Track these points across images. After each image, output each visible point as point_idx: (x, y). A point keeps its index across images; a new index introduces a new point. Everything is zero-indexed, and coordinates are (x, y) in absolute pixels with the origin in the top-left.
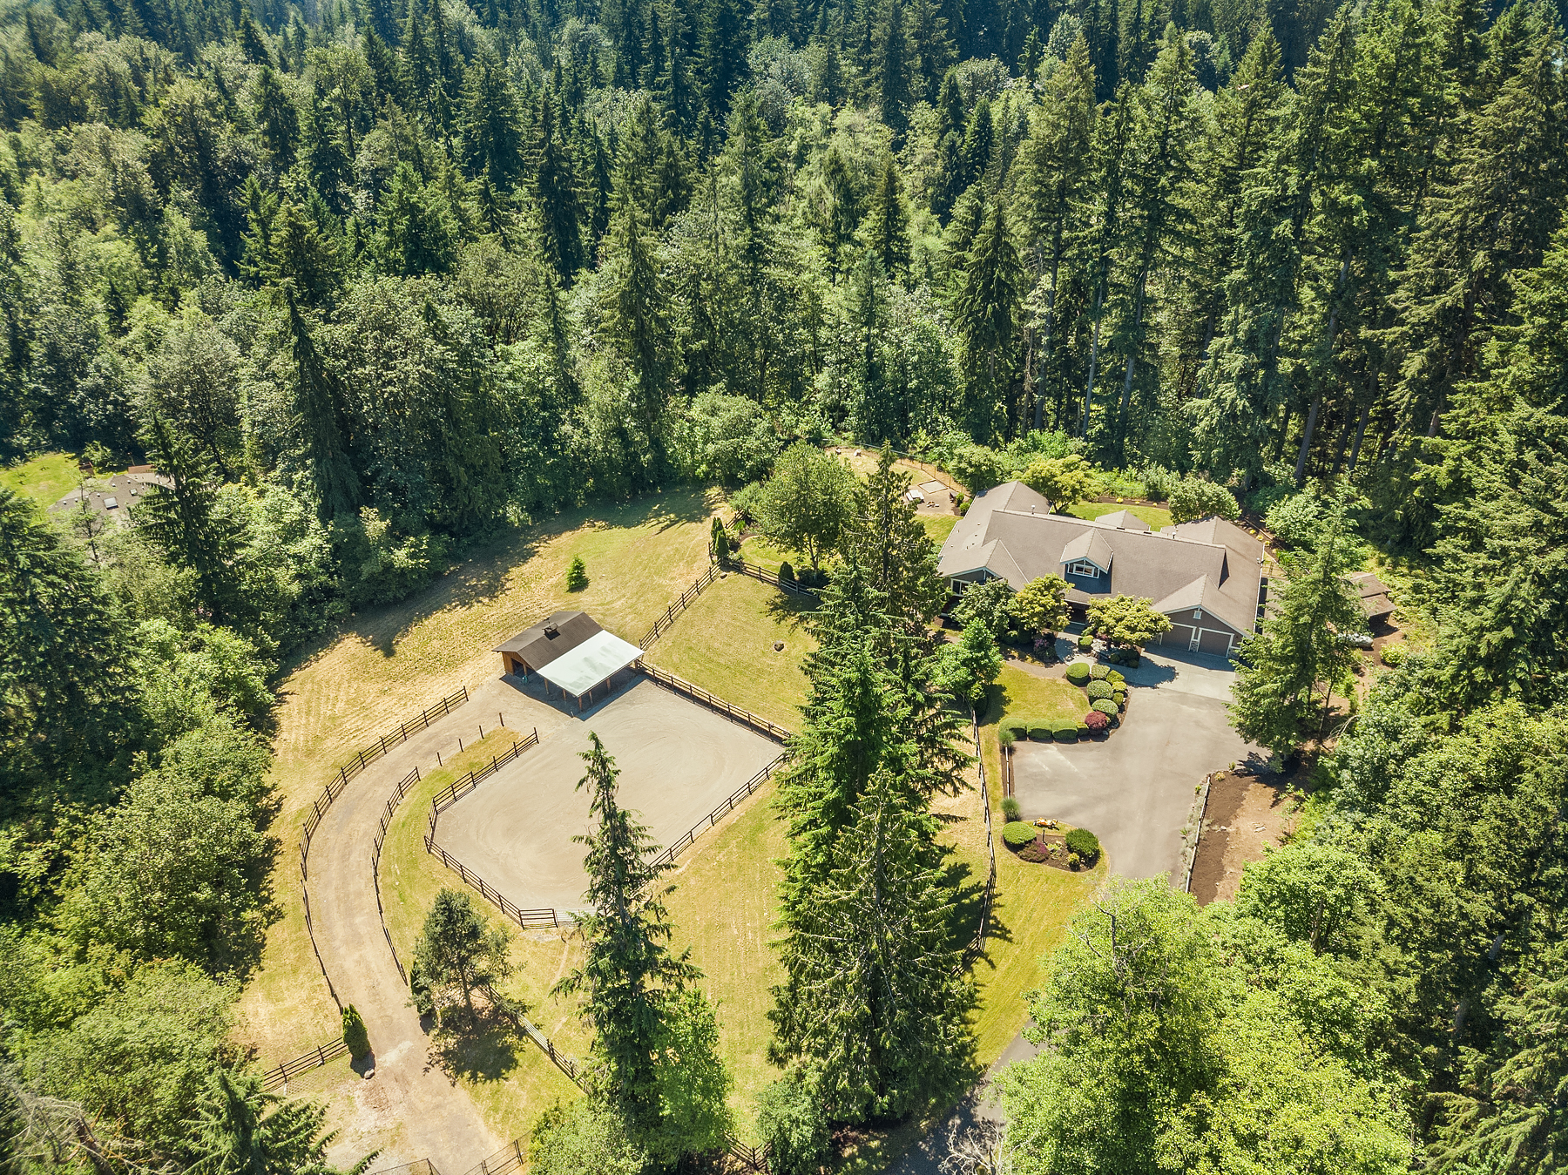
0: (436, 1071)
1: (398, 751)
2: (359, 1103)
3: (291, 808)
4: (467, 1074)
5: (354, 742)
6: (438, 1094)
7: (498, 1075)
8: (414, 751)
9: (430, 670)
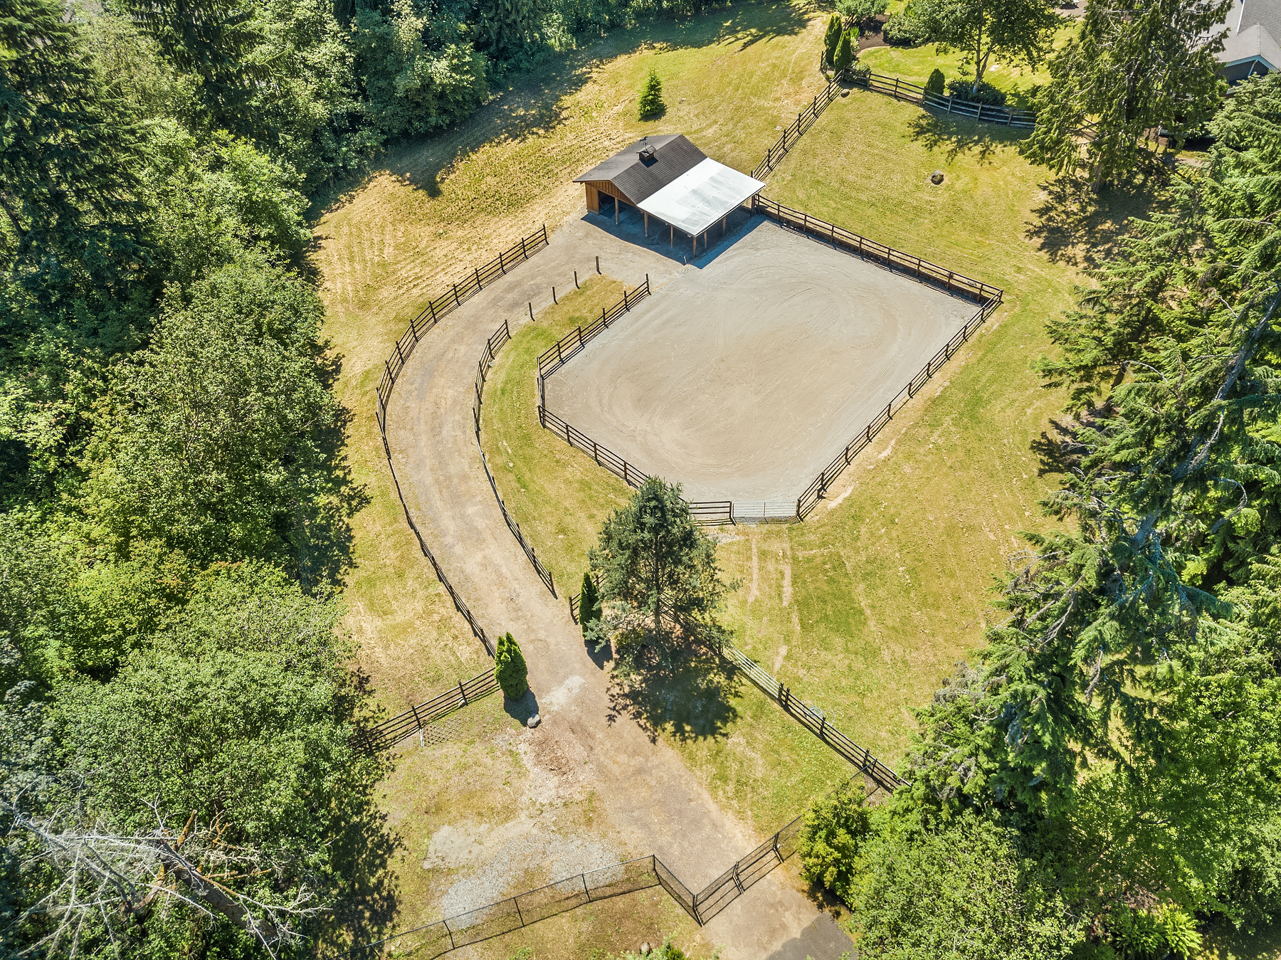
0: (624, 719)
1: (475, 303)
2: (528, 760)
3: (353, 368)
4: (669, 727)
5: (416, 292)
6: (635, 753)
7: (713, 731)
8: (495, 302)
9: (491, 211)
